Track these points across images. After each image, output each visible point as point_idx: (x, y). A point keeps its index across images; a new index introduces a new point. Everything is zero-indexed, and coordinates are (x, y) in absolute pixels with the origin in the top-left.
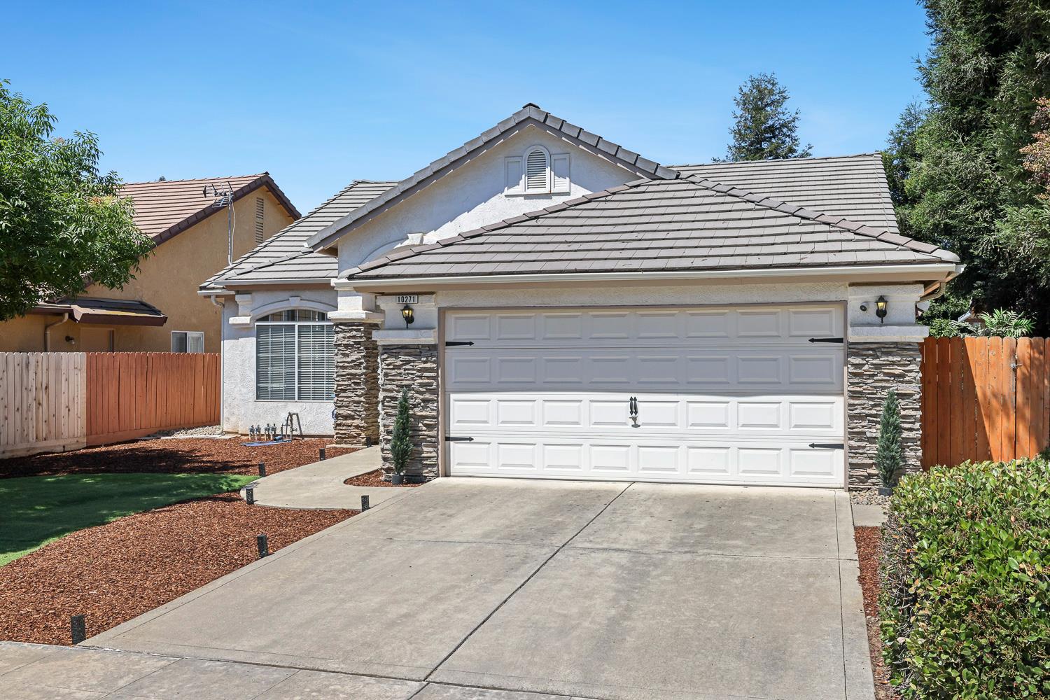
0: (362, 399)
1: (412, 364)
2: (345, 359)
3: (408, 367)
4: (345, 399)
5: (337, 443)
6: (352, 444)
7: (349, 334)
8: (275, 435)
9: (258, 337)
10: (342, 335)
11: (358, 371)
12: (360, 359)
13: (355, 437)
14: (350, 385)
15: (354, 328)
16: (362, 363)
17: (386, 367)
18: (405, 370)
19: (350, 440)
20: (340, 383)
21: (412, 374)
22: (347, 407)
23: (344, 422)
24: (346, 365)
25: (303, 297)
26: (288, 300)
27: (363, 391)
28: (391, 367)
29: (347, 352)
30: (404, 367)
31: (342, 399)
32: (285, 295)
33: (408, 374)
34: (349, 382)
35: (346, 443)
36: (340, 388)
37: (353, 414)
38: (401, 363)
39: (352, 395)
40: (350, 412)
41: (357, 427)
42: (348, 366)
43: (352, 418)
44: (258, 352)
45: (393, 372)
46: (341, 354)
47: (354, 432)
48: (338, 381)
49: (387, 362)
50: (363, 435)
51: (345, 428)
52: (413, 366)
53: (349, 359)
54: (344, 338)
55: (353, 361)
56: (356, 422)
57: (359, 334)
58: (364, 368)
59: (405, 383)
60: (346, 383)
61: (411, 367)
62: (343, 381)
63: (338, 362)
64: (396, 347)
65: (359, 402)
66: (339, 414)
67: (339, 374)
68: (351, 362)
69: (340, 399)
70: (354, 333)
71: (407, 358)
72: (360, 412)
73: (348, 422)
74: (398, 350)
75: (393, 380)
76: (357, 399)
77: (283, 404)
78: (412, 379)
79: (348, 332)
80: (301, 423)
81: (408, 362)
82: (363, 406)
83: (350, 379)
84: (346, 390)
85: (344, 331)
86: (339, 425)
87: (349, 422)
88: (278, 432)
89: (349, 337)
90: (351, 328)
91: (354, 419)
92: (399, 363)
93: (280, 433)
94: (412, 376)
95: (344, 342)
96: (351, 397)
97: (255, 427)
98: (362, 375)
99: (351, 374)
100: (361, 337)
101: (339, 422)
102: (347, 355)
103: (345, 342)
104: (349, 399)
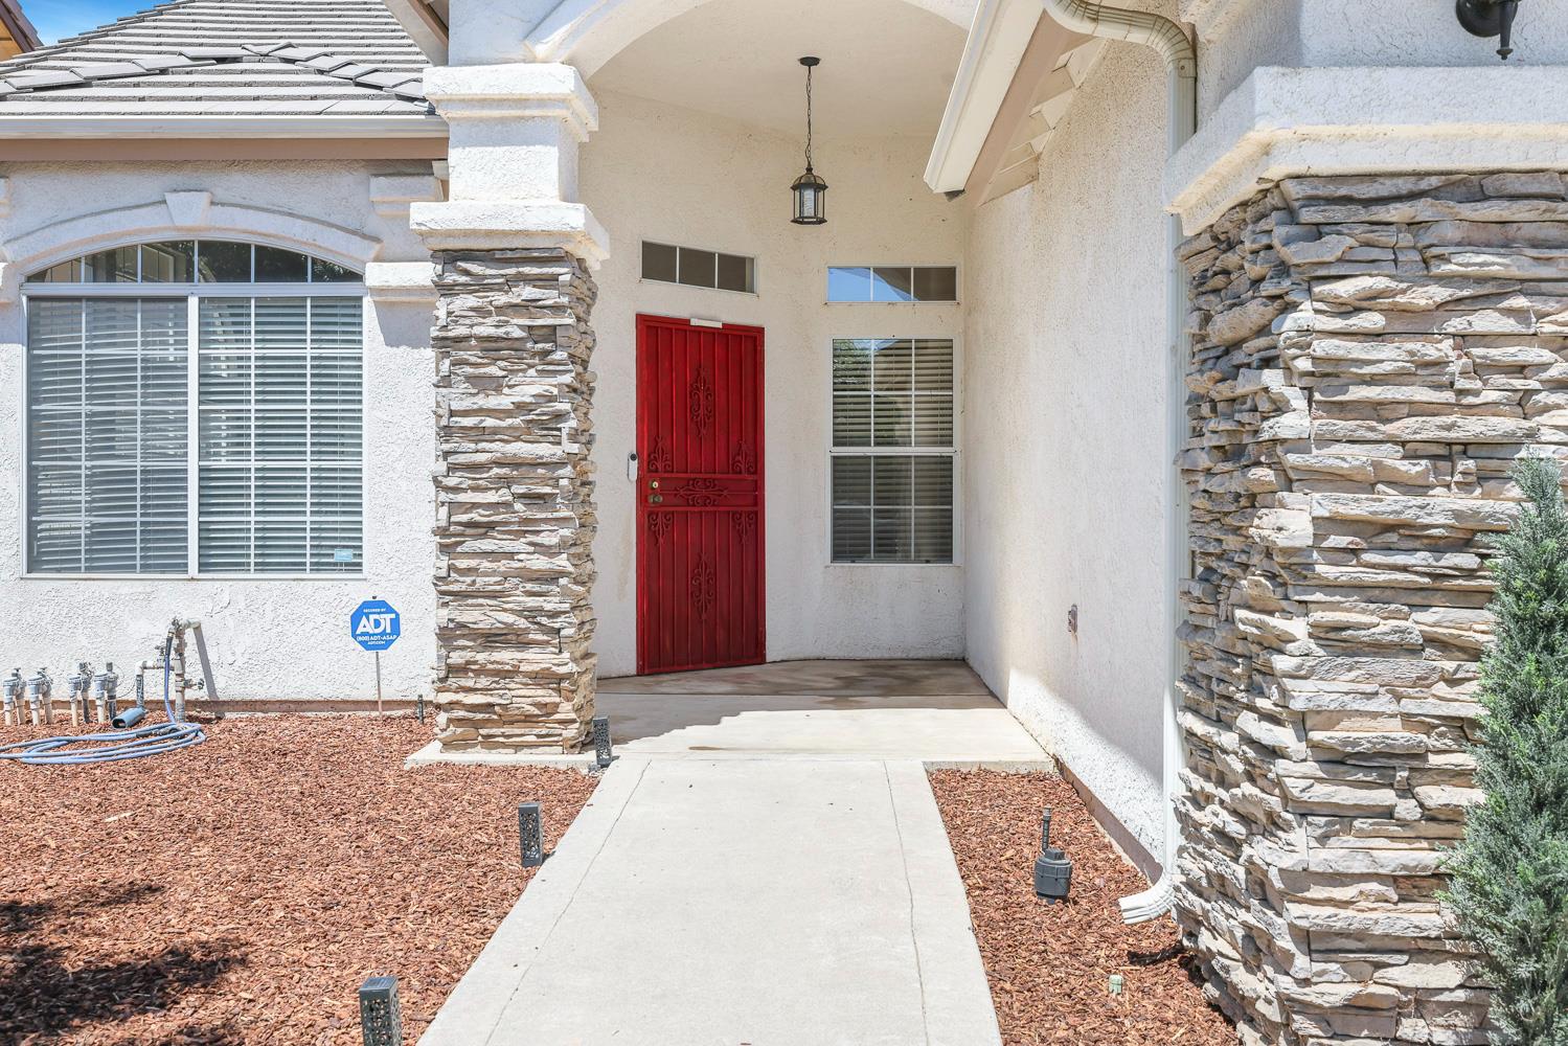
0: (562, 562)
1: (1520, 302)
2: (482, 401)
3: (1486, 321)
4: (486, 565)
5: (448, 745)
6: (518, 747)
7: (501, 299)
8: (113, 705)
9: (31, 342)
10: (471, 301)
11: (544, 450)
12: (551, 399)
13: (528, 719)
14: (507, 505)
15: (527, 270)
16: (559, 416)
17: (1338, 324)
18: (1463, 340)
19: (508, 730)
20: (462, 497)
21: (1521, 370)
22: (493, 595)
23: (481, 657)
24: (490, 422)
25: (221, 194)
26: (165, 202)
27: (566, 532)
28: (1372, 320)
29: (494, 370)
30: (1456, 324)
31: (473, 563)
32: (145, 185)
33: (1479, 370)
34: (504, 495)
35: (489, 743)
36: (464, 518)
37: (522, 623)
38: (1441, 293)
39: (519, 545)
40: (510, 618)
41: (544, 678)
42: (495, 431)
43: (520, 641)
44: (33, 398)
45: (1390, 356)
46: (469, 378)
47: (524, 696)
48: (456, 490)
49: (1344, 289)
50: (566, 710)
51: (483, 682)
52: (1519, 314)
53: (504, 401)
54: (480, 311)
55: (520, 407)
56: (536, 659)
57: (551, 297)
58: (574, 436)
59: (1472, 427)
60: (491, 497)
61: (1509, 325)
62: (475, 489)
63: (452, 414)
64: (1406, 186)
65: (552, 577)
66: (462, 626)
67: (461, 459)
68: (508, 413)
69: (462, 564)
70: (528, 292)
71: (1494, 263)
72: (554, 615)
73: (498, 656)
74: (1422, 210)
75: (1378, 411)
76: (540, 563)
77: (139, 587)
78: (1522, 403)
79: (499, 288)
80: (212, 656)
81: (1492, 290)
82: (565, 593)
83: (507, 482)
84: (491, 526)
85: (480, 286)
86: (462, 670)
87: (506, 656)
88: (126, 691)
89: (500, 310)
90: (512, 271)
91: (525, 645)
92: (1425, 296)
93: (133, 696)
94: (1518, 383)
95: (477, 330)
96: (511, 555)
97: (29, 676)
98: (563, 464)
99: (516, 464)
100: (557, 309)
101: (457, 658)
102: (496, 385)
103: (486, 329)
104: (503, 565)
